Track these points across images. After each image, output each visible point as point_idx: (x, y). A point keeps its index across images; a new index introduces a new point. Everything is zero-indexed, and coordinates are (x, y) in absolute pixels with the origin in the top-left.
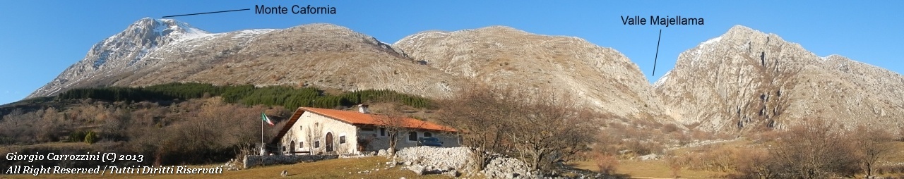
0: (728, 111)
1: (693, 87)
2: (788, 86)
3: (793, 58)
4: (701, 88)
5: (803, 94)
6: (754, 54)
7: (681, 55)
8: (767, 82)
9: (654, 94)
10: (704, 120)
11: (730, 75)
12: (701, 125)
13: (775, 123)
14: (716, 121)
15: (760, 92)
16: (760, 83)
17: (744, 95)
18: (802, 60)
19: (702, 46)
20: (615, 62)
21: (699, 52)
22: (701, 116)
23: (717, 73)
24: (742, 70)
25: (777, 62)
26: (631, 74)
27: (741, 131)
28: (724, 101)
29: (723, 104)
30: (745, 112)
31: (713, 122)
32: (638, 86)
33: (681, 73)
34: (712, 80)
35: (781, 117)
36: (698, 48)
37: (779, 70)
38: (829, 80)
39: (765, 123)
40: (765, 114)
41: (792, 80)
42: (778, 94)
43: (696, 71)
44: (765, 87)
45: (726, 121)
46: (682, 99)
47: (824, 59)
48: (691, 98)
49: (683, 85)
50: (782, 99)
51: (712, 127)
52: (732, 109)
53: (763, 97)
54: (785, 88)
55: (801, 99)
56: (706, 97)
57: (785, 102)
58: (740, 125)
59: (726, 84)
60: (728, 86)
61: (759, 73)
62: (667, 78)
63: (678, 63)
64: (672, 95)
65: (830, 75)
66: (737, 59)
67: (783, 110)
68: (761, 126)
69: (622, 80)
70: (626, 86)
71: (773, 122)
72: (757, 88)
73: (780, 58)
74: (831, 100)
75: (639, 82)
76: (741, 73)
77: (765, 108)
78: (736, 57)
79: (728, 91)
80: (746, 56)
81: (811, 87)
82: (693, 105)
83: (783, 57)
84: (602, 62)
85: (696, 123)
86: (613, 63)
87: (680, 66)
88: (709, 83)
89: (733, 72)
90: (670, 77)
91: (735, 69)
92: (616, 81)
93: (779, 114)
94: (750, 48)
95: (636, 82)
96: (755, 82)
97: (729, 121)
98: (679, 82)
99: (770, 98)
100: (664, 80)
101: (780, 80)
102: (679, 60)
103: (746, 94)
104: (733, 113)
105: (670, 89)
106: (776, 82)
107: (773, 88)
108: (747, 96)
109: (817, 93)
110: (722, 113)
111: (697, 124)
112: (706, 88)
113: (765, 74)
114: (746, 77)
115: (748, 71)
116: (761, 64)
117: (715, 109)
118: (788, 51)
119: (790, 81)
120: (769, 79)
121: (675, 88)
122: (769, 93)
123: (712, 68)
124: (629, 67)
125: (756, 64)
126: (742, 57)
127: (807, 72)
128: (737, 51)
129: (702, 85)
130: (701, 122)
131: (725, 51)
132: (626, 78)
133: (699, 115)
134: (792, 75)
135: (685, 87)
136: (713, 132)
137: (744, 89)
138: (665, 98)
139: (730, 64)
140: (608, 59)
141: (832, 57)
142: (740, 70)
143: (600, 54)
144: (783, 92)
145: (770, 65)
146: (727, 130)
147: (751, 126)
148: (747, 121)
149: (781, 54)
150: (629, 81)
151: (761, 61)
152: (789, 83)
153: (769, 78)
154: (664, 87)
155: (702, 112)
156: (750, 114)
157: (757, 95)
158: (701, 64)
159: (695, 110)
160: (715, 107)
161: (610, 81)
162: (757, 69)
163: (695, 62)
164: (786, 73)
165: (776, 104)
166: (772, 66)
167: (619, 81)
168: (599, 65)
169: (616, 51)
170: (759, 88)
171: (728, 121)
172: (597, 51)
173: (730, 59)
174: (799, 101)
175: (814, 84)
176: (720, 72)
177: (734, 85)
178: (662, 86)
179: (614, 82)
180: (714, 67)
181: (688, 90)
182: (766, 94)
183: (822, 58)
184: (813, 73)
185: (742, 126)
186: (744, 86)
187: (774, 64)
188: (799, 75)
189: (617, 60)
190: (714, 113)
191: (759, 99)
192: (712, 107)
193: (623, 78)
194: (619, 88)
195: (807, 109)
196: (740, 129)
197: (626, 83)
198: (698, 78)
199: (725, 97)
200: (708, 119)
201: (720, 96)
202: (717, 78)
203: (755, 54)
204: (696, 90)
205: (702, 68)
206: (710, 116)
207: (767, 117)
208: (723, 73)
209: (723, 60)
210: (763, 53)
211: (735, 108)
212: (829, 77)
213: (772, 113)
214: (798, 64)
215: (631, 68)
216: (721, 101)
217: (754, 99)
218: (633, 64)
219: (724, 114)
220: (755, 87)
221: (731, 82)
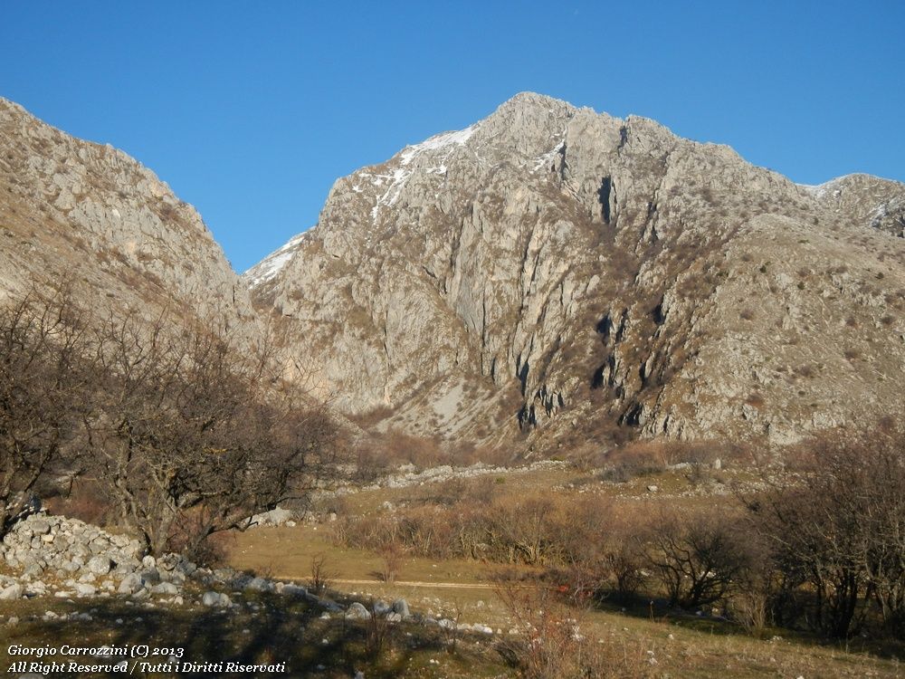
0: (487, 370)
1: (377, 291)
2: (689, 290)
3: (706, 194)
4: (399, 295)
5: (746, 316)
6: (577, 185)
7: (338, 184)
8: (618, 277)
9: (248, 310)
10: (407, 399)
11: (498, 253)
12: (397, 414)
13: (647, 411)
14: (448, 403)
15: (593, 308)
16: (595, 281)
17: (541, 319)
18: (739, 198)
19: (407, 158)
20: (122, 196)
21: (399, 175)
22: (399, 387)
23: (455, 247)
24: (536, 236)
25: (652, 209)
26: (173, 238)
27: (532, 436)
28: (475, 339)
29: (472, 350)
30: (543, 376)
31: (439, 407)
32: (195, 279)
33: (336, 245)
34: (437, 268)
35: (667, 393)
36: (397, 163)
37: (660, 236)
38: (836, 263)
39: (610, 414)
40: (611, 381)
41: (706, 268)
42: (657, 315)
43: (386, 237)
44: (610, 294)
45: (479, 404)
46: (336, 329)
47: (818, 191)
48: (367, 324)
49: (343, 282)
50: (669, 333)
51: (434, 422)
52: (500, 365)
53: (603, 326)
54: (681, 295)
55: (737, 330)
56: (415, 322)
57: (682, 342)
58: (525, 418)
59: (484, 284)
60: (489, 290)
61: (594, 245)
62: (289, 257)
63: (328, 209)
64: (305, 314)
65: (841, 245)
66: (519, 200)
67: (675, 370)
68: (597, 422)
69: (142, 257)
70: (156, 280)
71: (638, 409)
72: (587, 296)
73: (662, 195)
74: (846, 333)
75: (198, 267)
76: (533, 246)
77: (612, 361)
78: (519, 195)
79: (489, 305)
80: (551, 191)
81: (773, 290)
82: (373, 350)
83: (675, 191)
84: (77, 190)
85: (381, 407)
86: (112, 199)
87: (336, 219)
88: (428, 276)
89: (506, 243)
90: (301, 254)
91: (514, 234)
92: (122, 258)
93: (660, 383)
94: (564, 165)
95: (189, 268)
96: (578, 278)
97: (489, 403)
98: (330, 273)
99: (628, 330)
100: (277, 264)
101: (662, 270)
102: (331, 198)
103: (549, 315)
104: (504, 378)
105: (298, 295)
106: (648, 277)
107: (640, 295)
108: (552, 325)
109: (795, 310)
110: (468, 376)
111: (381, 413)
112: (417, 295)
113: (611, 249)
114: (549, 261)
115: (555, 241)
116: (597, 217)
117: (444, 364)
118: (690, 171)
119: (699, 272)
120: (622, 266)
121: (314, 290)
122: (624, 313)
123: (440, 230)
124: (168, 214)
125: (582, 219)
126: (537, 194)
127: (760, 238)
128: (520, 176)
129: (403, 284)
130: (398, 406)
131: (484, 173)
132: (156, 252)
133: (392, 384)
134: (703, 253)
135: (348, 290)
136: (437, 439)
137: (541, 299)
138: (283, 323)
139: (497, 216)
140: (98, 182)
141: (847, 183)
142: (529, 237)
143: (69, 163)
144: (673, 308)
145: (630, 219)
146: (481, 434)
147: (562, 424)
148: (549, 407)
149: (668, 184)
150: (168, 263)
151: (597, 208)
152: (693, 279)
153: (625, 265)
154: (279, 287)
155: (402, 374)
156: (561, 383)
157: (583, 321)
158: (403, 215)
159: (377, 367)
160: (443, 359)
161: (102, 257)
162: (585, 234)
163: (384, 208)
164: (684, 246)
165: (648, 350)
166: (637, 223)
167: (134, 260)
168: (65, 200)
169: (127, 158)
170: (593, 295)
171: (486, 404)
172: (59, 150)
173: (499, 200)
174: (730, 340)
175: (785, 280)
176: (466, 242)
177: (508, 287)
178: (273, 282)
179: (116, 264)
180: (445, 224)
181: (359, 301)
182: (615, 315)
183: (810, 188)
184: (781, 241)
185: (532, 420)
186: (543, 290)
187: (641, 216)
188: (731, 252)
189: (128, 189)
190: (441, 378)
191: (593, 332)
192: (435, 358)
193: (147, 250)
194: (132, 283)
195: (760, 365)
196: (524, 431)
197: (156, 268)
198: (393, 262)
199: (479, 325)
200: (420, 397)
201: (461, 323)
202: (452, 264)
203: (579, 185)
204: (383, 300)
205: (406, 229)
206: (427, 385)
207: (619, 392)
208: (473, 246)
209: (477, 206)
210: (607, 182)
211: (512, 362)
212: (834, 253)
213: (636, 381)
214: (724, 214)
215: (176, 219)
216: (465, 336)
217: (575, 332)
218: (182, 204)
219: (473, 383)
220: (578, 294)
221: (500, 275)
